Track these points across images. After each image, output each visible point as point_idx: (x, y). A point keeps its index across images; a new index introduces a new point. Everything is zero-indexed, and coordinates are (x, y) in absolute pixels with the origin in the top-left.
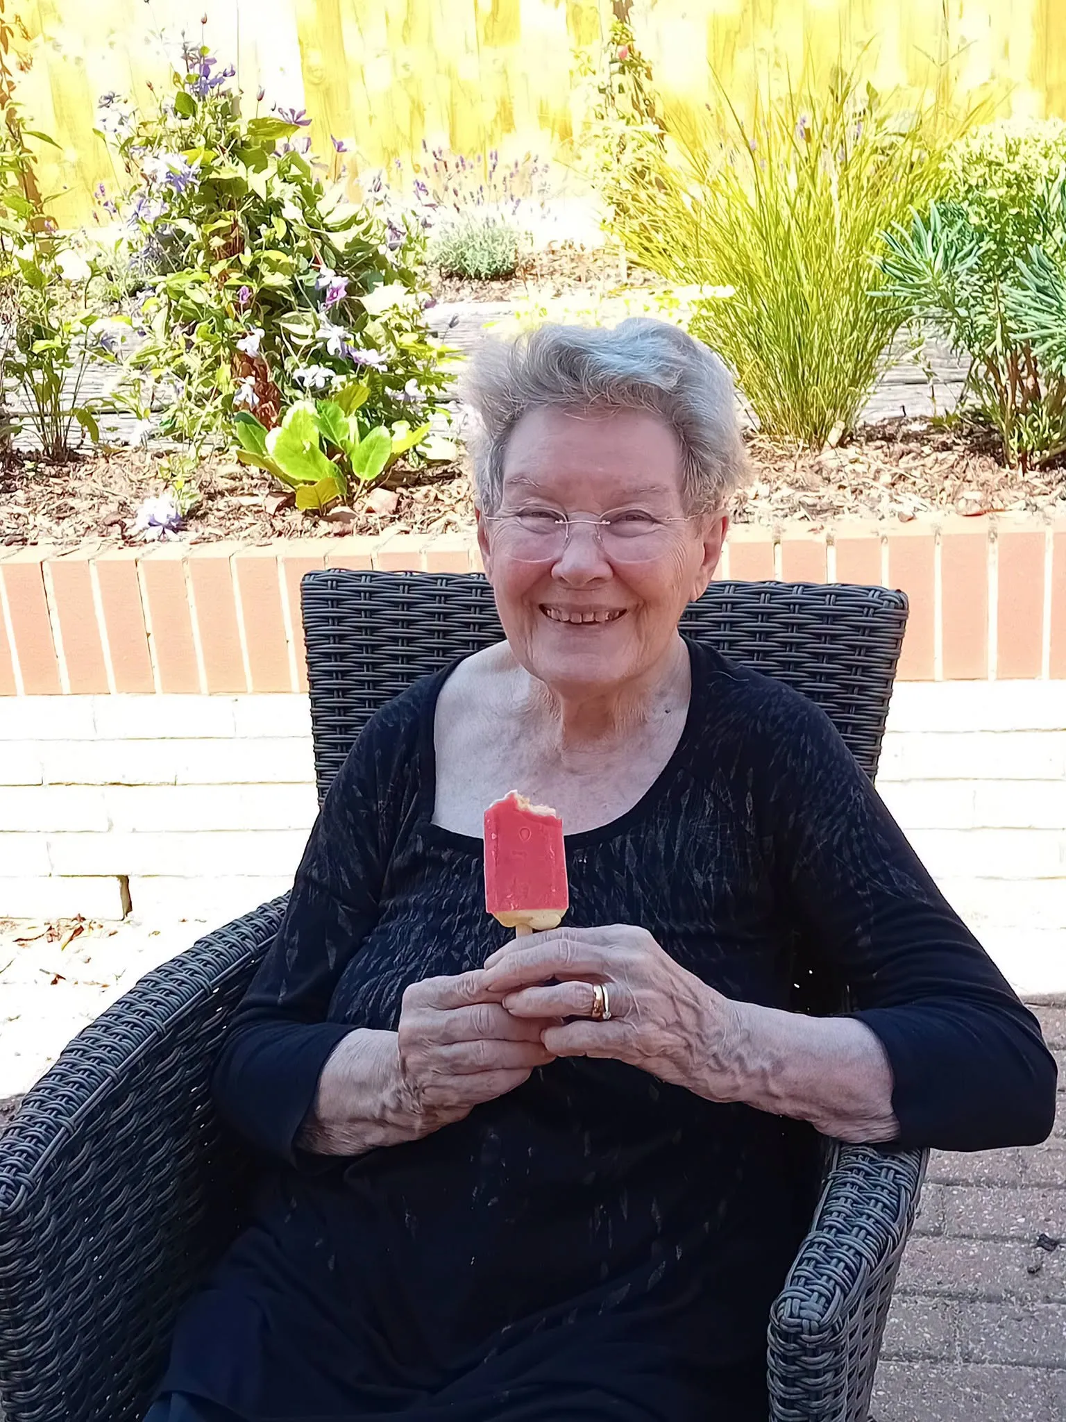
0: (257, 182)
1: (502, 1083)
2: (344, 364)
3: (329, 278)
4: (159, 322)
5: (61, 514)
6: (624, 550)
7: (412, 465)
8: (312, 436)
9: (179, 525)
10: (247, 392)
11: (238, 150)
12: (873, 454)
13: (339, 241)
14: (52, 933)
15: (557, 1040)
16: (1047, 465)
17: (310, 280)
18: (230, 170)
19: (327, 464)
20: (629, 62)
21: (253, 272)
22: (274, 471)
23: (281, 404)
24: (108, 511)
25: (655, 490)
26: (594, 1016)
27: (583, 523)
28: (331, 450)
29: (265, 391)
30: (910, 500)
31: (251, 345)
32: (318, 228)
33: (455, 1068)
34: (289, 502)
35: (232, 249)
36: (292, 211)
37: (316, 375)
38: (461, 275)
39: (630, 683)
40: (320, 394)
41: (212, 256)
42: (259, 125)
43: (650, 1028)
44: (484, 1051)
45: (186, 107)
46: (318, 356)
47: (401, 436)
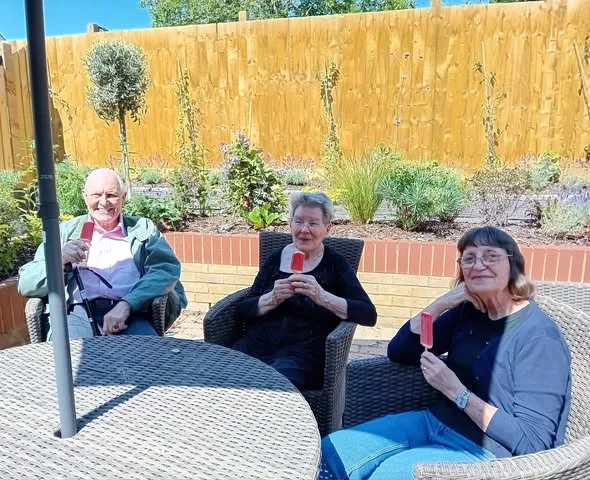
0: (251, 163)
1: (290, 295)
2: (266, 200)
3: (264, 182)
4: (227, 189)
5: (205, 227)
6: (312, 228)
7: (278, 222)
8: (258, 214)
9: (229, 230)
10: (245, 205)
11: (248, 156)
12: (376, 227)
13: (267, 175)
14: (194, 314)
15: (297, 290)
16: (413, 231)
17: (261, 183)
18: (247, 160)
19: (261, 220)
20: (334, 139)
21: (249, 180)
22: (250, 221)
23: (252, 207)
24: (214, 226)
25: (317, 220)
26: (303, 288)
27: (306, 223)
28: (262, 217)
29: (249, 204)
30: (382, 236)
31: (247, 195)
32: (263, 172)
33: (283, 293)
34: (252, 227)
35: (246, 175)
36: (257, 169)
37: (260, 202)
38: (292, 184)
39: (314, 250)
40: (260, 205)
41: (241, 177)
42: (253, 151)
43: (311, 292)
44: (288, 290)
45: (239, 147)
46: (261, 198)
47: (276, 215)
